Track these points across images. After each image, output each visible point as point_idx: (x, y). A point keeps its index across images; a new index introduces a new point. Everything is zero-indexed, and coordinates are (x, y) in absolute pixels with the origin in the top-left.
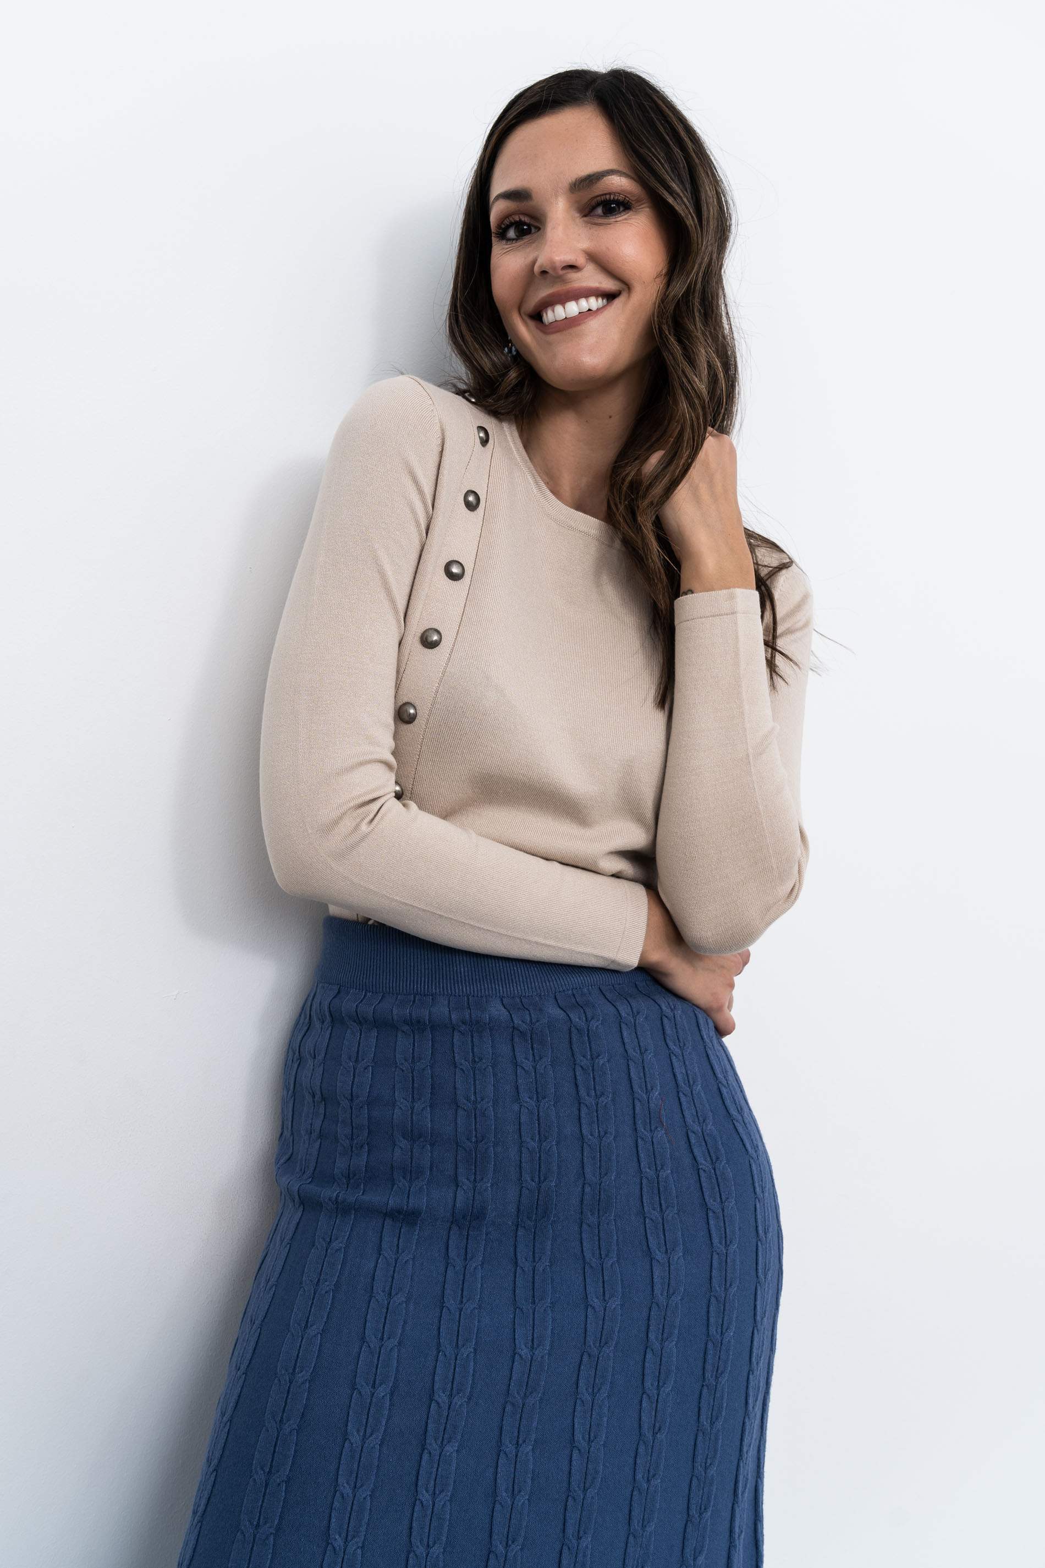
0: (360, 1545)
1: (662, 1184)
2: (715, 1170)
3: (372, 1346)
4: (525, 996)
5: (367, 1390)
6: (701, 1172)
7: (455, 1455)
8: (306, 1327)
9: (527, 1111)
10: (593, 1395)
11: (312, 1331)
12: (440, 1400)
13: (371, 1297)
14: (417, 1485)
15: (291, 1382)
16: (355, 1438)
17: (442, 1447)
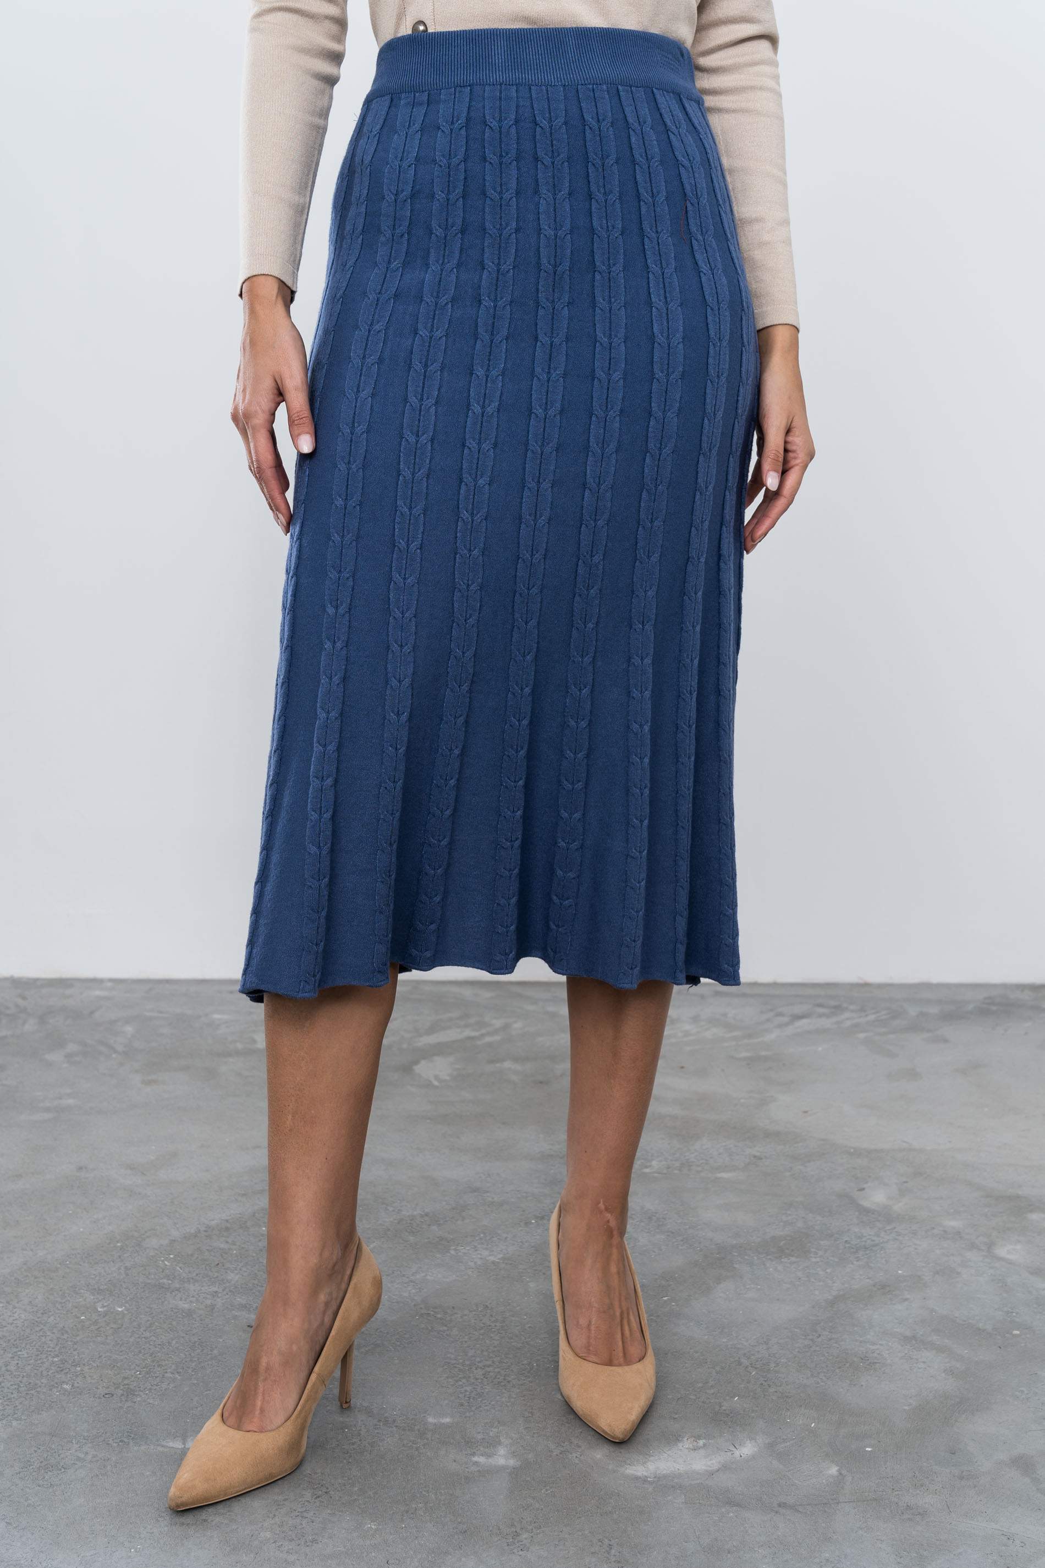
0: (419, 546)
1: (667, 281)
2: (713, 274)
3: (414, 405)
4: (551, 85)
5: (412, 439)
6: (702, 275)
7: (487, 487)
8: (358, 391)
9: (545, 202)
10: (603, 448)
11: (363, 395)
12: (470, 446)
13: (410, 368)
14: (458, 508)
15: (352, 434)
16: (407, 473)
17: (475, 480)
